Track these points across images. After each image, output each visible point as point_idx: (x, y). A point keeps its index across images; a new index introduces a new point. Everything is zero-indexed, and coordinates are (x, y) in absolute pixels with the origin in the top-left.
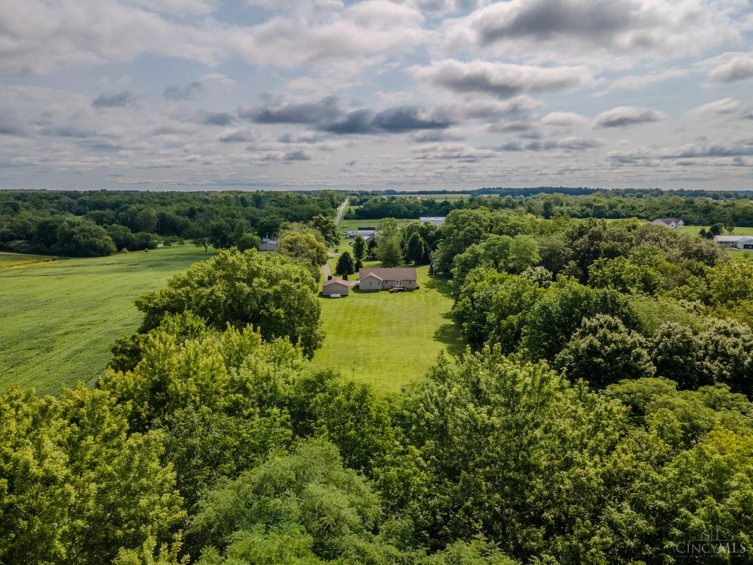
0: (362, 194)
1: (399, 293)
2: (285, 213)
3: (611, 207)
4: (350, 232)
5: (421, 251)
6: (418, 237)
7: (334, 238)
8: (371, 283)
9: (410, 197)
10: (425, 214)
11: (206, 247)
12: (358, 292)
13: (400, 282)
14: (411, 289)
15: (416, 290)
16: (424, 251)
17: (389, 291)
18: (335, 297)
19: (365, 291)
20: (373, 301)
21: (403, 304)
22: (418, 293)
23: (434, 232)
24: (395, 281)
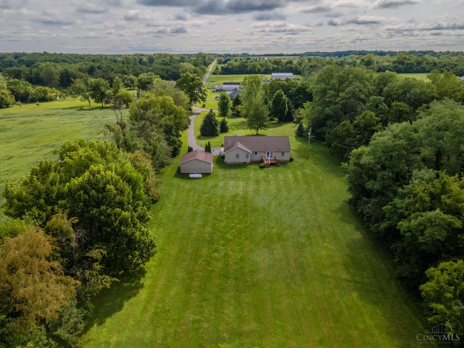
0: (226, 56)
1: (271, 169)
2: (166, 70)
3: (419, 63)
4: (217, 86)
6: (282, 95)
7: (200, 95)
8: (238, 156)
9: (259, 58)
10: (275, 70)
11: (89, 102)
12: (224, 167)
13: (272, 153)
14: (284, 162)
15: (290, 163)
16: (287, 109)
17: (259, 166)
18: (194, 177)
19: (231, 165)
20: (242, 184)
21: (279, 190)
22: (292, 167)
23: (295, 89)
24: (265, 152)
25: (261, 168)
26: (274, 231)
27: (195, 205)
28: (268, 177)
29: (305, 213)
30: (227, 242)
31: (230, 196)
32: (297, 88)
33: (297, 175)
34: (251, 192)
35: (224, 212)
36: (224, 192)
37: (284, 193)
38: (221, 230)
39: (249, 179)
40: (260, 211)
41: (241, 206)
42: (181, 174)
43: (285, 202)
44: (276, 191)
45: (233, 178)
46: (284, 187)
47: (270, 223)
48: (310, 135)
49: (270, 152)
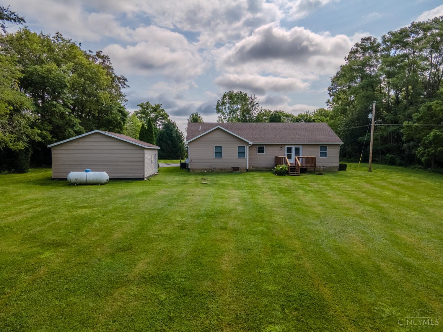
8: (218, 152)
13: (297, 150)
18: (85, 179)
19: (203, 173)
24: (282, 146)
25: (280, 174)
39: (255, 187)
42: (53, 179)
48: (373, 120)
49: (293, 147)
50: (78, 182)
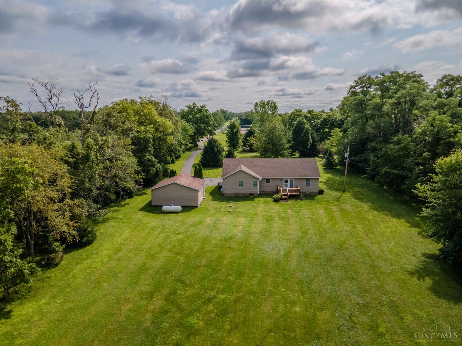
1: (291, 202)
5: (308, 140)
6: (304, 123)
8: (241, 184)
12: (220, 199)
13: (291, 181)
14: (310, 195)
15: (319, 197)
16: (311, 140)
17: (273, 198)
18: (170, 210)
19: (231, 197)
20: (242, 221)
21: (305, 233)
22: (324, 201)
23: (319, 121)
24: (281, 179)
25: (276, 201)
26: (296, 312)
27: (152, 252)
28: (286, 212)
29: (356, 273)
30: (188, 336)
31: (220, 238)
32: (322, 119)
33: (333, 212)
34: (257, 233)
35: (201, 267)
36: (211, 232)
37: (314, 237)
38: (183, 305)
39: (255, 214)
40: (270, 266)
41: (234, 257)
42: (152, 206)
43: (316, 251)
44: (299, 234)
45: (231, 213)
46: (312, 228)
47: (289, 292)
48: (347, 158)
49: (288, 179)
50: (167, 211)
